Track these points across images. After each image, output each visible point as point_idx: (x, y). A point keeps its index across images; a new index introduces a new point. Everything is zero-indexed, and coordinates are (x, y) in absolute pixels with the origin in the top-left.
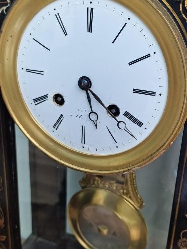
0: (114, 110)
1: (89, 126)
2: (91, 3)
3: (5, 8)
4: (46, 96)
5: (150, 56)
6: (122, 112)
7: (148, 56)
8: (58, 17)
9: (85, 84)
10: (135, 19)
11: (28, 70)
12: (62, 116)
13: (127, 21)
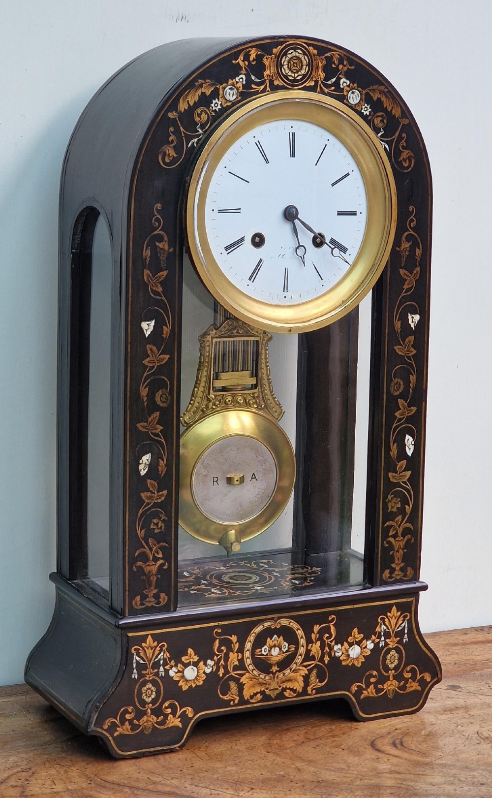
0: (318, 240)
1: (292, 264)
2: (292, 127)
3: (196, 140)
4: (242, 239)
5: (349, 175)
6: (327, 240)
7: (348, 174)
8: (258, 145)
9: (290, 214)
10: (333, 139)
11: (220, 211)
12: (261, 261)
13: (327, 142)
